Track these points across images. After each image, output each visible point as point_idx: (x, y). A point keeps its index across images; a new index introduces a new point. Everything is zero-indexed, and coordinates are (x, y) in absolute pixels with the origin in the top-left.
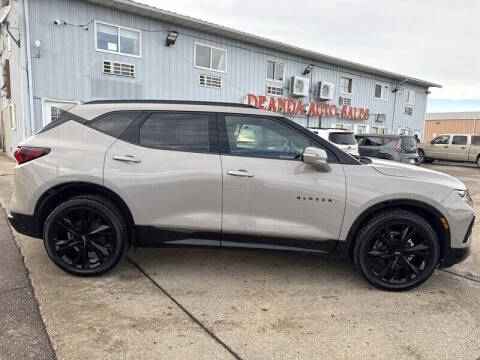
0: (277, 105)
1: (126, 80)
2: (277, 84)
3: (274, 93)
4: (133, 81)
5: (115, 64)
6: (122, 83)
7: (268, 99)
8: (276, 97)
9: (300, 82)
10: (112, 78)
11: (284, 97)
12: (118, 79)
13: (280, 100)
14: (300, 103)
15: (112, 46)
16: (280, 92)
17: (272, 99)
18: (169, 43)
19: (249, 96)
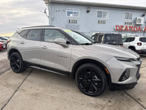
0: (128, 28)
1: (75, 24)
2: (129, 21)
3: (127, 24)
4: (76, 24)
5: (72, 20)
6: (73, 25)
7: (125, 26)
8: (128, 25)
9: (139, 19)
10: (71, 24)
11: (132, 25)
12: (72, 24)
13: (130, 27)
14: (140, 27)
15: (71, 15)
16: (130, 23)
17: (126, 27)
18: (88, 12)
19: (116, 26)
